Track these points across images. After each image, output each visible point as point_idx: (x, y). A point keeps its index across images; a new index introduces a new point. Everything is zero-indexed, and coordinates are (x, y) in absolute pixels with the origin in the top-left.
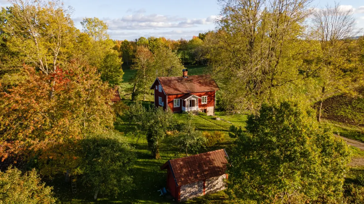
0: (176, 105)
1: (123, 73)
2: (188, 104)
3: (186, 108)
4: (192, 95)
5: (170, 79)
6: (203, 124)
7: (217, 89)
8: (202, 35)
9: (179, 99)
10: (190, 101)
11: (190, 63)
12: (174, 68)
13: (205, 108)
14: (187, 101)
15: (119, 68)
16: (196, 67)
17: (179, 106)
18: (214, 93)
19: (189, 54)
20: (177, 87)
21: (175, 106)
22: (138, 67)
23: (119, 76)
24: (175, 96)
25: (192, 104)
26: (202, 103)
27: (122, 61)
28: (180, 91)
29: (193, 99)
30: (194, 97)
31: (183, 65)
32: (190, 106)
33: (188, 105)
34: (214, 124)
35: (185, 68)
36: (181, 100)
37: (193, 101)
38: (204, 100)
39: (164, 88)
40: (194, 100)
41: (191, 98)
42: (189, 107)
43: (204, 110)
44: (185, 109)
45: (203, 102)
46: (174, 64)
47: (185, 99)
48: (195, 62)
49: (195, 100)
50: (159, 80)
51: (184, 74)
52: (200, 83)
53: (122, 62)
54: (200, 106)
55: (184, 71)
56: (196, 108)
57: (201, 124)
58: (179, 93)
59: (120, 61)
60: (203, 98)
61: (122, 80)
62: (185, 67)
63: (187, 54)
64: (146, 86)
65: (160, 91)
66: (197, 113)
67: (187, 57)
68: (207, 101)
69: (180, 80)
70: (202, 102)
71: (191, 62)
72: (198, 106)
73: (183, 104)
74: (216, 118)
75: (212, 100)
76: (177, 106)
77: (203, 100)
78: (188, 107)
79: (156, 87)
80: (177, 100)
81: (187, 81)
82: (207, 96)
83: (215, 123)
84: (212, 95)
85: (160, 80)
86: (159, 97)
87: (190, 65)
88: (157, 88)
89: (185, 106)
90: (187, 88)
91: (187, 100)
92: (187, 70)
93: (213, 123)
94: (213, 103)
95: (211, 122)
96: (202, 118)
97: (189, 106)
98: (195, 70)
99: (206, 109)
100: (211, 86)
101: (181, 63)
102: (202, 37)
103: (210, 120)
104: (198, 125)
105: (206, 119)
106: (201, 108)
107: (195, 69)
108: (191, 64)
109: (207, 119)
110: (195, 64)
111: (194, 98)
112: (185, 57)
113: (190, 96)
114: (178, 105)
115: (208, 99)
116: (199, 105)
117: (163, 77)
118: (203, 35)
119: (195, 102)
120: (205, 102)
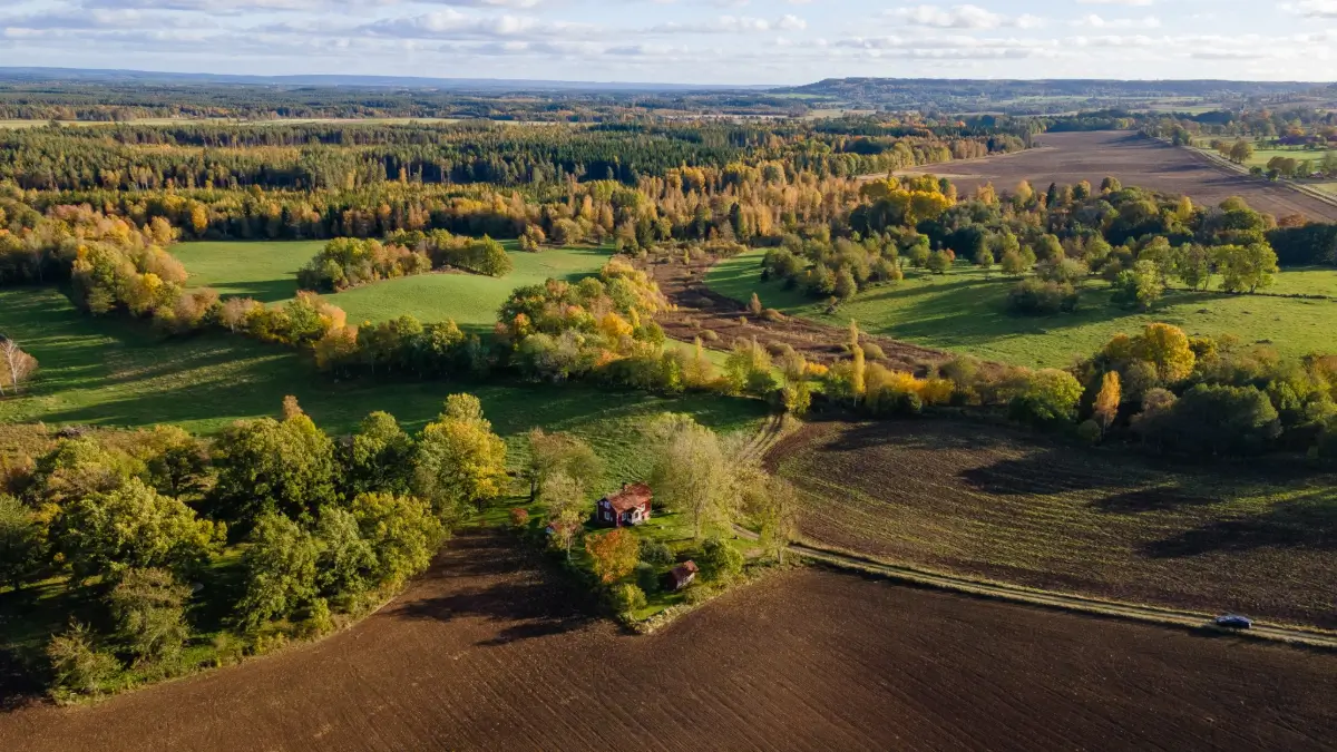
36: (627, 515)
41: (635, 511)
65: (608, 507)
76: (624, 520)
80: (624, 514)
88: (601, 504)
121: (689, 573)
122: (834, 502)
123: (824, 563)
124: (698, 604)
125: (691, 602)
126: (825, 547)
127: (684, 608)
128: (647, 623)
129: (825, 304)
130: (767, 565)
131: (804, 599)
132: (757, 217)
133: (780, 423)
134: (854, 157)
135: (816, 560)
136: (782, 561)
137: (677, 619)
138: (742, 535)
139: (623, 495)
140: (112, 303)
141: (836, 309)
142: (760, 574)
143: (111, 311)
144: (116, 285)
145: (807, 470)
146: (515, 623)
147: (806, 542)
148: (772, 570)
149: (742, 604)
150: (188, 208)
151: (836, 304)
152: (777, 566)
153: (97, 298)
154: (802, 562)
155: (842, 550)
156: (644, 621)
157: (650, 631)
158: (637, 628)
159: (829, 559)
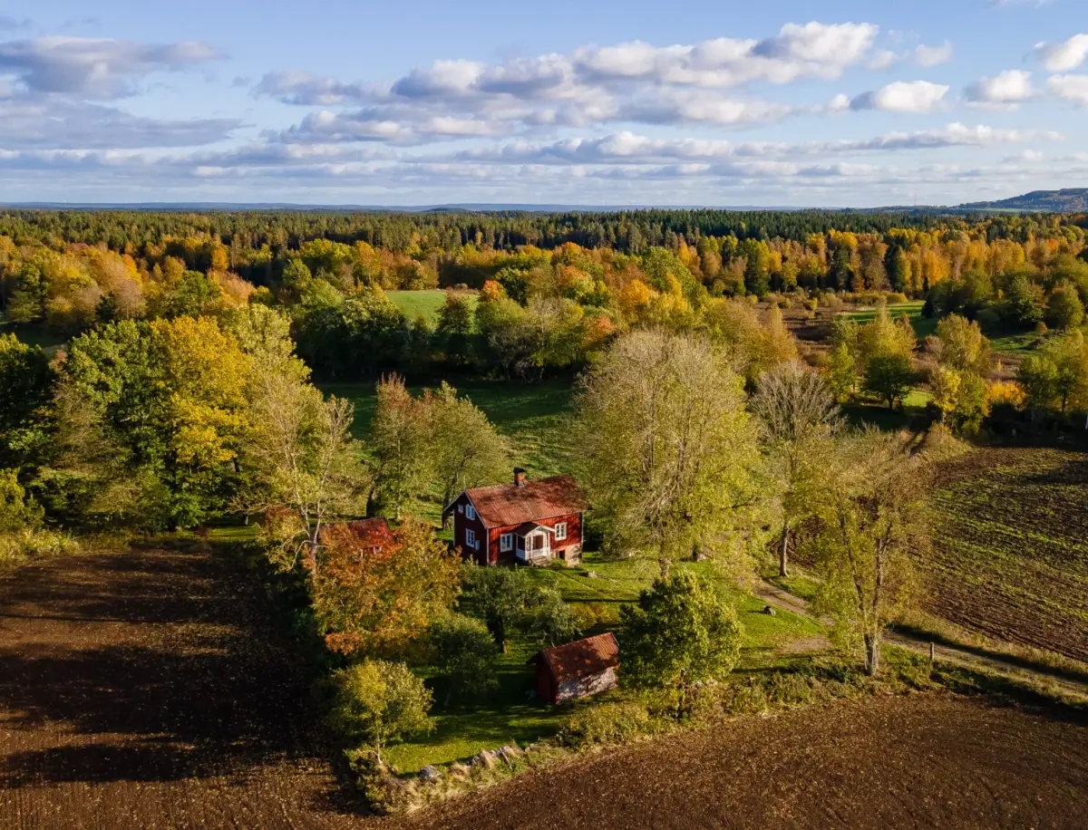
0: (504, 548)
2: (530, 544)
3: (527, 552)
4: (537, 527)
5: (490, 492)
9: (511, 535)
10: (535, 538)
13: (563, 549)
14: (528, 538)
17: (510, 548)
24: (504, 529)
25: (538, 544)
26: (557, 540)
28: (514, 519)
29: (540, 533)
30: (543, 530)
32: (535, 549)
33: (530, 548)
36: (514, 537)
37: (541, 537)
38: (560, 532)
41: (536, 532)
42: (532, 551)
43: (559, 553)
44: (524, 556)
45: (558, 536)
47: (524, 535)
49: (544, 534)
50: (469, 496)
51: (516, 477)
54: (553, 545)
56: (546, 551)
58: (511, 521)
60: (558, 528)
65: (470, 517)
66: (548, 562)
68: (565, 534)
70: (556, 538)
72: (549, 547)
73: (520, 544)
74: (587, 571)
75: (577, 531)
76: (507, 549)
77: (558, 532)
78: (530, 550)
79: (461, 507)
80: (506, 535)
82: (564, 525)
84: (575, 520)
86: (467, 530)
88: (460, 511)
89: (524, 550)
90: (526, 511)
91: (529, 536)
94: (578, 537)
95: (578, 581)
97: (532, 548)
99: (564, 551)
100: (573, 506)
103: (578, 577)
105: (568, 576)
106: (554, 551)
111: (542, 533)
113: (535, 528)
114: (509, 546)
115: (567, 530)
116: (550, 545)
119: (544, 539)
120: (562, 536)
121: (599, 667)
122: (1038, 565)
123: (1005, 686)
124: (597, 749)
125: (573, 740)
126: (1010, 648)
127: (550, 756)
128: (411, 785)
129: (1029, 338)
130: (833, 674)
131: (929, 776)
132: (925, 267)
133: (923, 442)
134: (1074, 231)
135: (981, 678)
136: (876, 668)
137: (514, 786)
138: (785, 608)
139: (510, 495)
140: (36, 313)
141: (1047, 342)
142: (808, 697)
143: (34, 321)
144: (43, 288)
145: (975, 511)
146: (80, 740)
147: (953, 632)
148: (845, 689)
149: (728, 766)
150: (208, 250)
151: (1046, 336)
152: (862, 679)
153: (18, 305)
154: (935, 677)
155: (1059, 659)
156: (407, 776)
157: (413, 808)
158: (375, 794)
159: (1021, 677)
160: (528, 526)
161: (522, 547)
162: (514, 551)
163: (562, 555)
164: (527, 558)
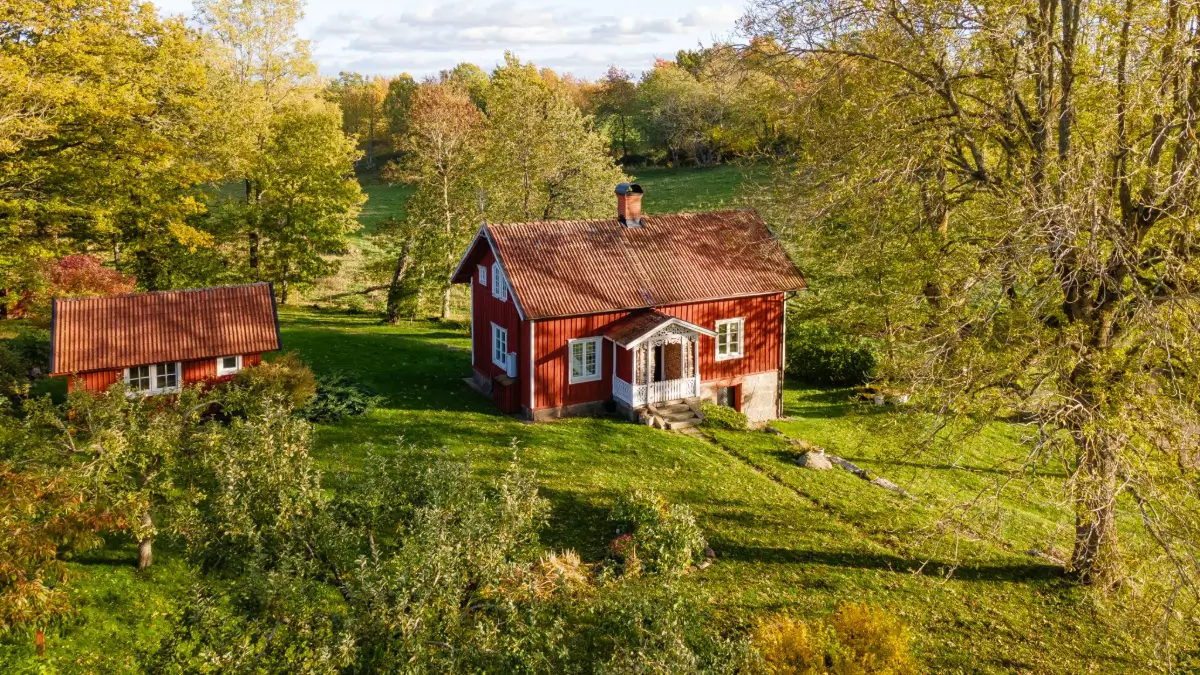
0: (581, 373)
1: (364, 198)
2: (646, 365)
3: (636, 388)
4: (665, 318)
5: (551, 232)
6: (738, 503)
7: (795, 281)
8: (690, 57)
9: (598, 341)
10: (658, 350)
11: (647, 159)
12: (578, 178)
13: (735, 382)
14: (641, 349)
15: (347, 177)
16: (670, 173)
17: (597, 376)
18: (780, 304)
19: (642, 125)
20: (590, 277)
21: (576, 374)
22: (418, 171)
23: (341, 210)
24: (579, 323)
25: (667, 365)
26: (720, 357)
27: (358, 148)
28: (603, 298)
29: (672, 338)
30: (678, 329)
31: (617, 163)
32: (657, 378)
33: (646, 375)
34: (802, 500)
35: (626, 180)
36: (607, 345)
37: (675, 349)
38: (729, 339)
39: (515, 281)
40: (678, 347)
41: (662, 333)
42: (650, 384)
43: (725, 391)
44: (630, 396)
45: (723, 349)
46: (578, 159)
47: (631, 339)
48: (663, 154)
49: (685, 342)
50: (493, 240)
51: (621, 206)
52: (704, 250)
53: (358, 152)
54: (708, 370)
55: (621, 193)
56: (688, 387)
57: (724, 502)
58: (595, 305)
59: (350, 148)
60: (723, 328)
61: (354, 226)
62: (624, 171)
63: (636, 124)
64: (451, 257)
65: (499, 294)
66: (692, 413)
67: (633, 135)
68: (741, 343)
69: (605, 238)
70: (717, 350)
71: (650, 155)
72: (698, 376)
73: (620, 364)
74: (804, 453)
75: (772, 339)
76: (586, 377)
77: (723, 339)
78: (646, 382)
79: (482, 270)
80: (585, 341)
81: (640, 241)
82: (740, 321)
83: (807, 496)
84: (768, 310)
85: (497, 237)
86: (495, 327)
87: (644, 164)
88: (483, 280)
89: (629, 380)
90: (639, 282)
91: (644, 345)
92: (637, 189)
93: (794, 494)
94: (772, 355)
95: (777, 479)
96: (726, 448)
97: (651, 376)
98: (666, 184)
99: (740, 386)
100: (765, 269)
101: (610, 154)
102: (692, 63)
104: (711, 510)
105: (749, 462)
106: (712, 383)
107: (667, 180)
108: (650, 163)
109: (751, 457)
110: (662, 162)
111: (677, 336)
112: (624, 136)
113: (658, 323)
114: (592, 370)
115: (747, 335)
116: (701, 372)
117: (514, 225)
118: (694, 57)
119: (684, 352)
120: (734, 348)
160: (640, 318)
161: (626, 375)
162: (605, 385)
163: (734, 397)
164: (637, 403)
